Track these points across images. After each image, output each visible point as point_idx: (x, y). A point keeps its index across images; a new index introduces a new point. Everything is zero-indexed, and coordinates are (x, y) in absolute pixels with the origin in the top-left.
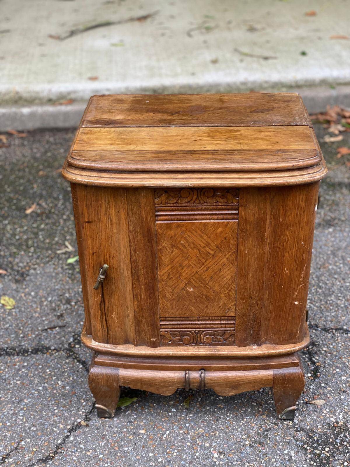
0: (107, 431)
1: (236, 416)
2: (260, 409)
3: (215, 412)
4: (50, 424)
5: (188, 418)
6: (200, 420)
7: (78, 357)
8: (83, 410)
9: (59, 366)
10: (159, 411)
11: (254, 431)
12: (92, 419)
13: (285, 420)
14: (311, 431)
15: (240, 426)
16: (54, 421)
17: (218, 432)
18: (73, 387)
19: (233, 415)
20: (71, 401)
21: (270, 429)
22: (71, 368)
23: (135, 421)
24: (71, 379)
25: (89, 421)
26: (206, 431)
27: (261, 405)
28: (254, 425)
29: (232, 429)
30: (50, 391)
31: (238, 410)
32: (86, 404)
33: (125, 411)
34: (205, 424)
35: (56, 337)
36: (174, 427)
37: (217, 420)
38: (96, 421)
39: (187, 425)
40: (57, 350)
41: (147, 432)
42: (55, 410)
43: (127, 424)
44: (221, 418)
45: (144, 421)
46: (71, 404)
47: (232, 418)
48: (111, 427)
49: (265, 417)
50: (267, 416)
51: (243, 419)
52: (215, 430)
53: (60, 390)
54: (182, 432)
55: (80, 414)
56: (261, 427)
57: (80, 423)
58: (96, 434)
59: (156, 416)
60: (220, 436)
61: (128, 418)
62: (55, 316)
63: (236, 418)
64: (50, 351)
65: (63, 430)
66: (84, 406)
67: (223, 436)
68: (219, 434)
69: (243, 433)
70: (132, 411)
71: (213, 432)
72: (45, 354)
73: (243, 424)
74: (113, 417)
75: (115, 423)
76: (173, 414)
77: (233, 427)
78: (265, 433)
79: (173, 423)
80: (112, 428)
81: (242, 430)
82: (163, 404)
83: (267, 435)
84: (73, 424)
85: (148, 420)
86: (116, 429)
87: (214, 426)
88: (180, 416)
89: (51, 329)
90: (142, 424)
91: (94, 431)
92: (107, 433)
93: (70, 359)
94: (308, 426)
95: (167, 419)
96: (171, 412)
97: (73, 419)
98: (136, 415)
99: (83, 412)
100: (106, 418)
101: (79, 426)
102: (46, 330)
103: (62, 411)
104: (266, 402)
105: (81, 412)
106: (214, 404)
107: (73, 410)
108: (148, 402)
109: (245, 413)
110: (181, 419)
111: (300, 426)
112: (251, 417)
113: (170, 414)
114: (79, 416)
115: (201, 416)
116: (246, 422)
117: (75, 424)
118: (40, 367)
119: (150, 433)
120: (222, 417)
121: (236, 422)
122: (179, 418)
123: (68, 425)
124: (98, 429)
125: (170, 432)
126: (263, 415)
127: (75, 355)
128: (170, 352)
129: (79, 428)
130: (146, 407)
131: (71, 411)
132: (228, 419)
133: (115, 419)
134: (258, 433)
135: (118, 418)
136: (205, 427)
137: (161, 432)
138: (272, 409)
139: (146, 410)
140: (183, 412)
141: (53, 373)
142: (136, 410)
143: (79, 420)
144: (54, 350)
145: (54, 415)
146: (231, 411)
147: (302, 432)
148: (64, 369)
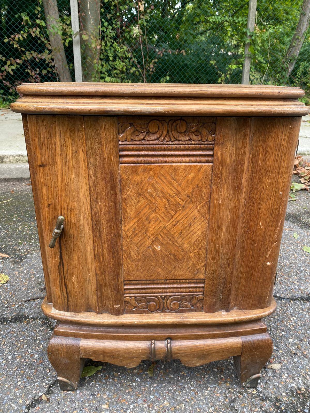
0: (68, 406)
1: (200, 385)
2: (222, 376)
3: (178, 381)
4: (10, 399)
5: (152, 389)
6: (164, 390)
7: (52, 325)
8: (47, 382)
9: (33, 334)
10: (123, 381)
11: (220, 402)
12: (54, 391)
13: (248, 388)
14: (277, 400)
15: (205, 397)
16: (15, 395)
17: (183, 405)
18: (42, 355)
19: (197, 383)
20: (36, 371)
21: (236, 399)
22: (44, 336)
23: (98, 393)
24: (41, 347)
25: (51, 394)
26: (172, 404)
27: (222, 371)
28: (219, 395)
29: (198, 400)
30: (18, 360)
31: (201, 378)
32: (51, 374)
33: (89, 382)
34: (170, 395)
35: (36, 307)
36: (138, 400)
37: (182, 390)
38: (58, 395)
39: (152, 397)
40: (34, 319)
41: (109, 407)
42: (18, 382)
43: (90, 398)
44: (185, 388)
45: (108, 394)
46: (36, 374)
47: (196, 387)
48: (73, 401)
49: (228, 385)
50: (230, 384)
51: (207, 388)
52: (181, 402)
53: (29, 359)
54: (146, 405)
55: (43, 386)
56: (227, 398)
57: (41, 396)
58: (56, 410)
59: (120, 386)
60: (186, 410)
61: (91, 390)
62: (39, 289)
63: (200, 387)
64: (28, 320)
65: (22, 406)
66: (49, 377)
67: (189, 409)
68: (185, 407)
69: (210, 405)
70: (96, 382)
71: (178, 405)
72: (22, 322)
73: (208, 395)
74: (76, 390)
75: (78, 396)
76: (137, 384)
77: (199, 398)
78: (232, 404)
79: (137, 395)
80: (74, 403)
81: (208, 401)
82: (127, 372)
83: (234, 407)
84: (34, 398)
85: (111, 391)
86: (77, 404)
87: (179, 398)
88: (145, 386)
89: (33, 300)
90: (105, 397)
91: (54, 407)
92: (67, 409)
93: (45, 327)
94: (272, 394)
95: (130, 390)
96: (135, 381)
97: (34, 392)
98: (100, 386)
99: (46, 384)
100: (68, 391)
101: (39, 401)
102: (29, 301)
103: (25, 382)
104: (227, 368)
105: (44, 384)
106: (177, 371)
107: (36, 382)
108: (113, 371)
109: (208, 380)
110: (145, 390)
111: (264, 395)
112: (215, 386)
113: (134, 384)
114: (41, 388)
115: (165, 386)
116: (210, 392)
117: (36, 398)
118: (15, 335)
119: (113, 407)
120: (186, 386)
121: (201, 391)
122: (143, 388)
123: (28, 400)
124: (58, 404)
125: (134, 406)
126: (225, 382)
127: (50, 323)
128: (135, 321)
129: (39, 403)
130: (111, 377)
131: (34, 383)
132: (192, 388)
133: (78, 392)
134: (224, 405)
135: (81, 389)
136: (170, 399)
137: (124, 407)
138: (233, 376)
139: (111, 380)
140: (147, 381)
141: (25, 341)
142: (100, 381)
143: (40, 394)
144: (32, 318)
145: (16, 387)
146: (194, 379)
147: (268, 401)
148: (37, 336)
